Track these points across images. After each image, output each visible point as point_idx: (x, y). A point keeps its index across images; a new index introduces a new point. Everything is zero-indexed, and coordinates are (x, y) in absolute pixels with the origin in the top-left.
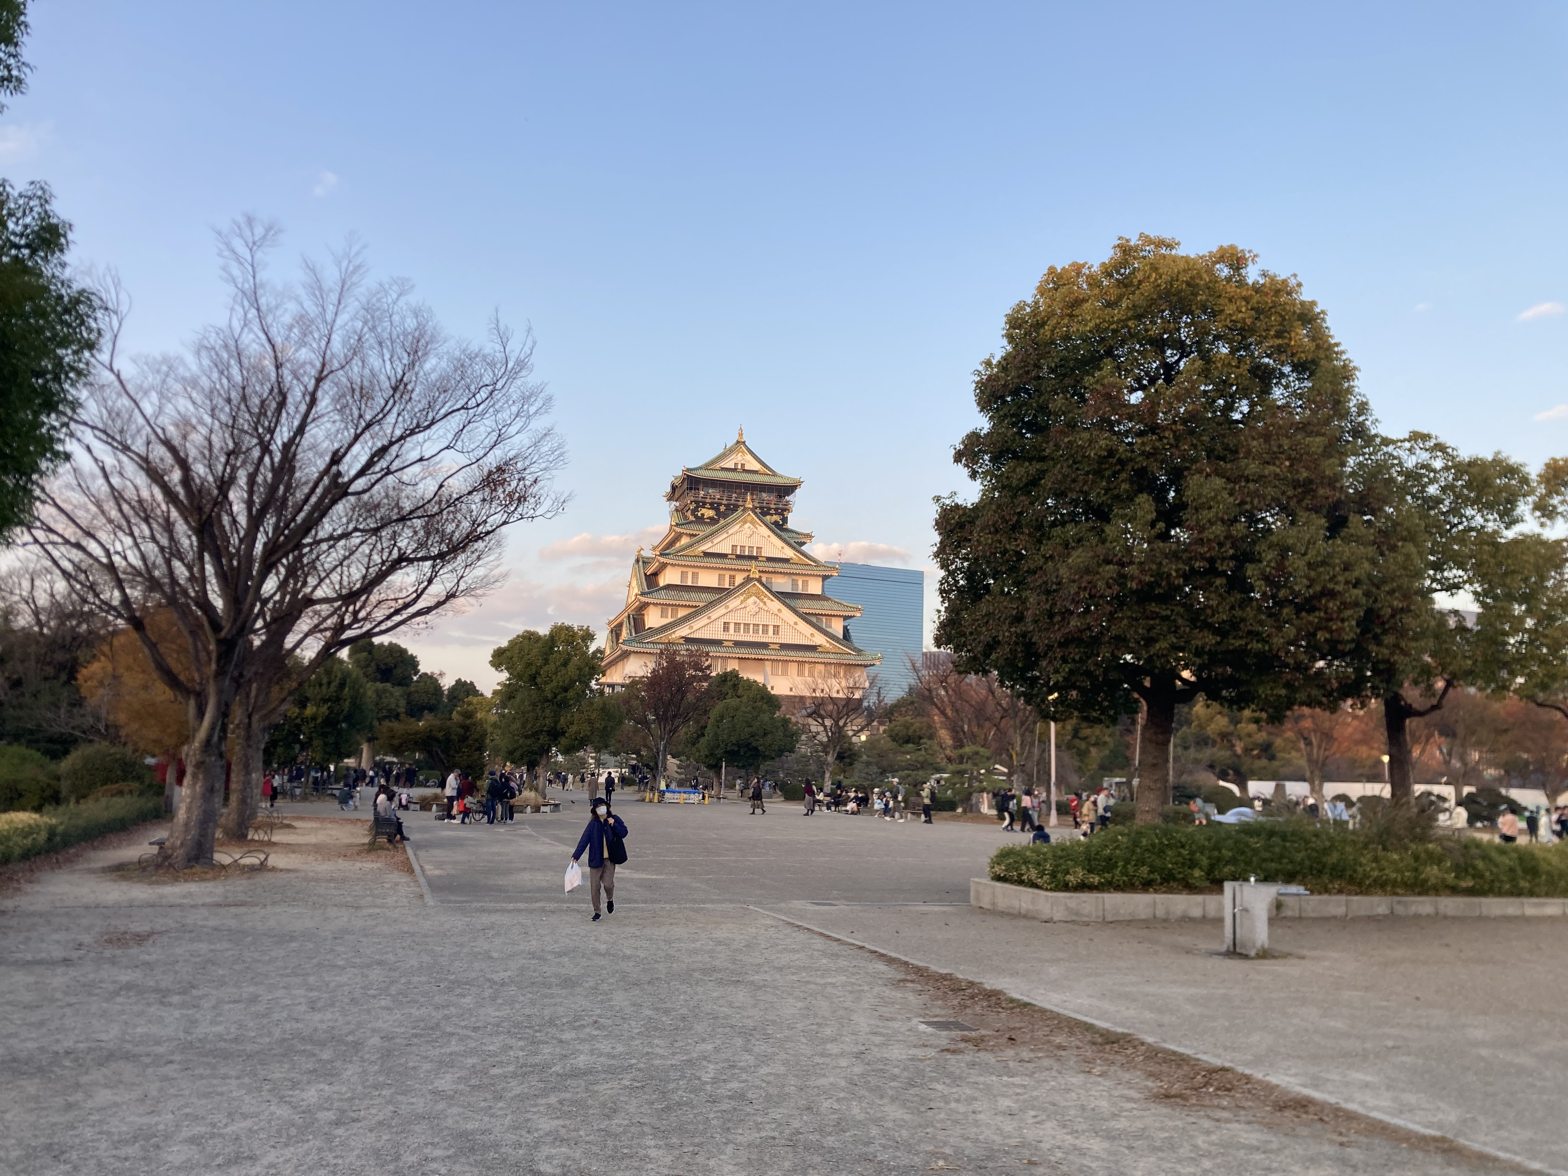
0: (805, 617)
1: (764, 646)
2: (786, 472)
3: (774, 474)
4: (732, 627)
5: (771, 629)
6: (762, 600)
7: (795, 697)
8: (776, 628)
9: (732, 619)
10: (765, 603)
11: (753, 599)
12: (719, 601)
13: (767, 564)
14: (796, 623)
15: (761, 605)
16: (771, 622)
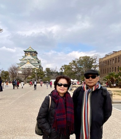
0: (34, 65)
2: (35, 50)
3: (34, 50)
5: (30, 67)
9: (26, 66)
10: (29, 64)
12: (25, 64)
13: (31, 60)
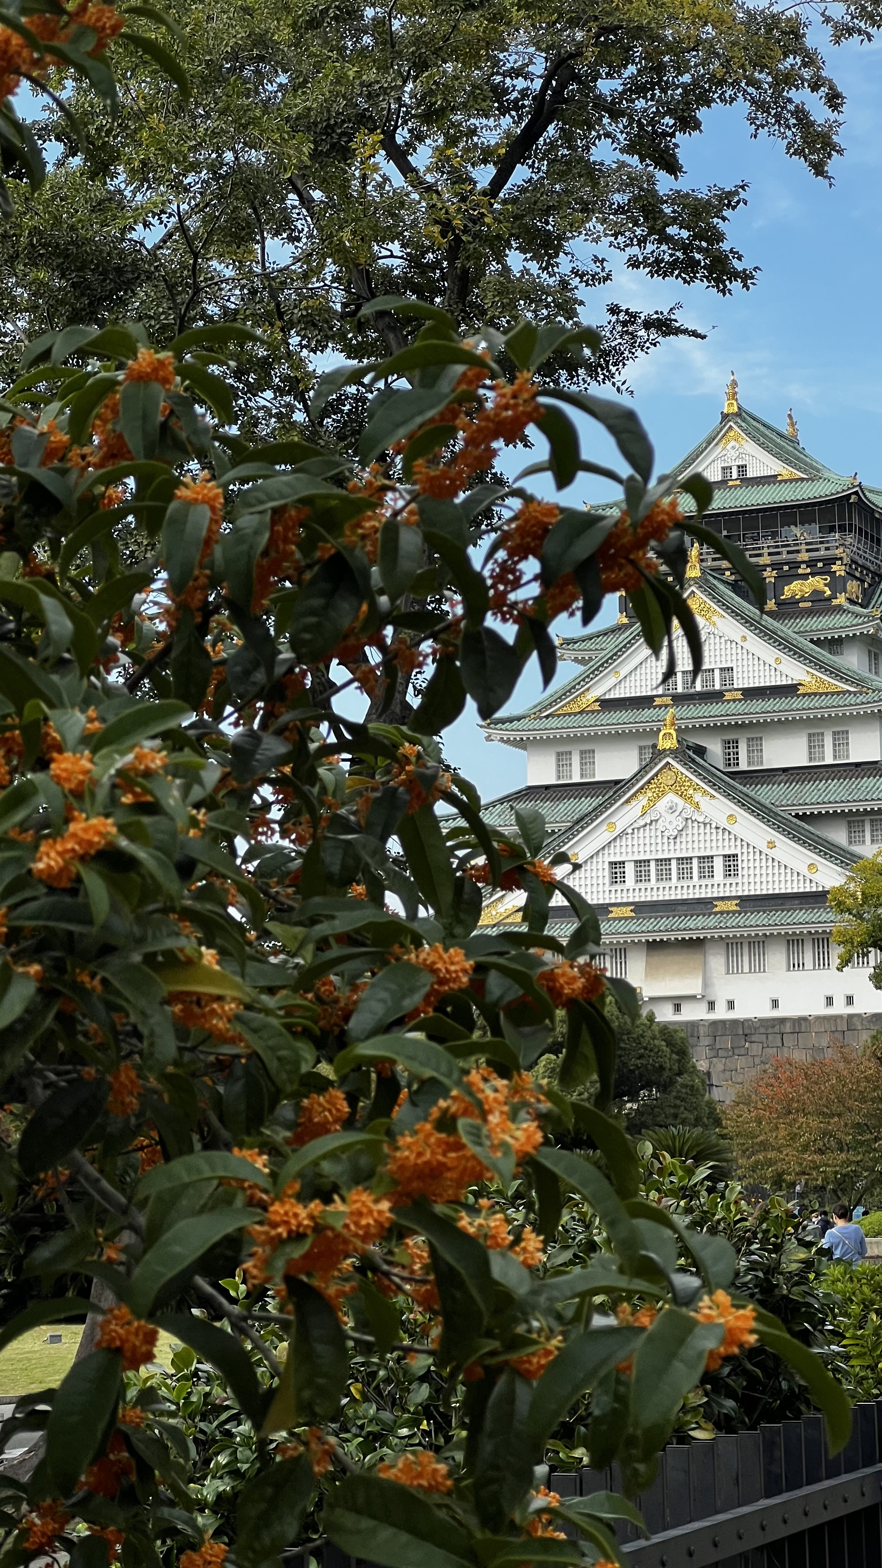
1: (703, 906)
4: (630, 869)
5: (718, 864)
6: (689, 799)
7: (782, 1021)
8: (730, 859)
10: (697, 806)
11: (671, 798)
12: (596, 812)
13: (741, 707)
14: (772, 845)
15: (689, 811)
16: (719, 848)
